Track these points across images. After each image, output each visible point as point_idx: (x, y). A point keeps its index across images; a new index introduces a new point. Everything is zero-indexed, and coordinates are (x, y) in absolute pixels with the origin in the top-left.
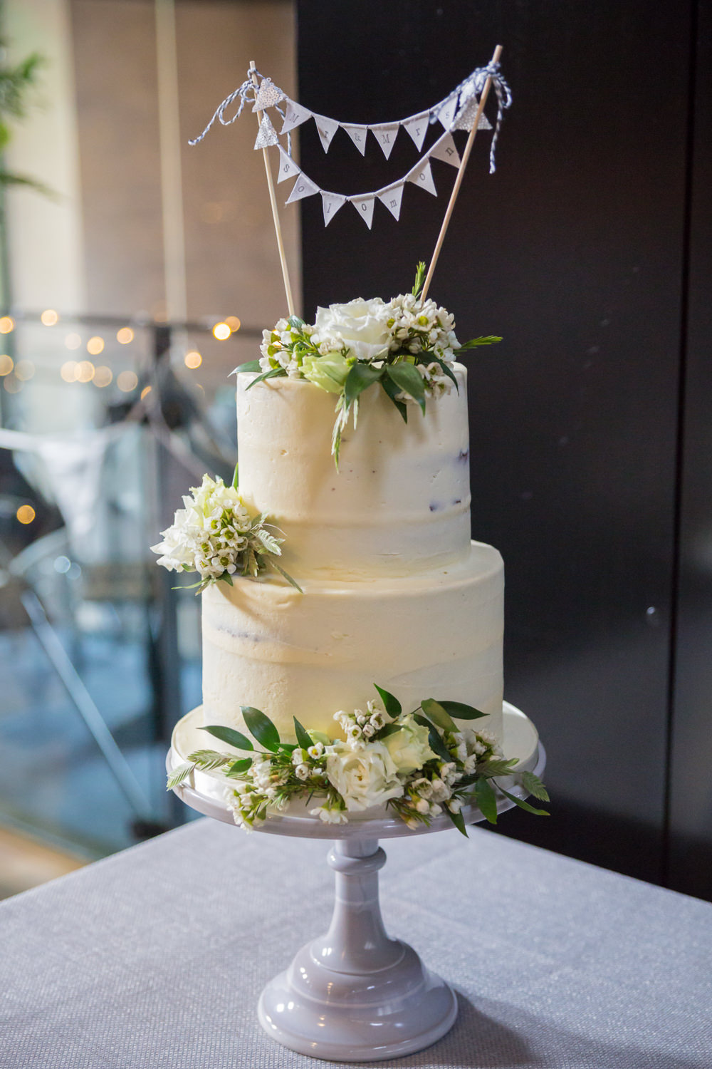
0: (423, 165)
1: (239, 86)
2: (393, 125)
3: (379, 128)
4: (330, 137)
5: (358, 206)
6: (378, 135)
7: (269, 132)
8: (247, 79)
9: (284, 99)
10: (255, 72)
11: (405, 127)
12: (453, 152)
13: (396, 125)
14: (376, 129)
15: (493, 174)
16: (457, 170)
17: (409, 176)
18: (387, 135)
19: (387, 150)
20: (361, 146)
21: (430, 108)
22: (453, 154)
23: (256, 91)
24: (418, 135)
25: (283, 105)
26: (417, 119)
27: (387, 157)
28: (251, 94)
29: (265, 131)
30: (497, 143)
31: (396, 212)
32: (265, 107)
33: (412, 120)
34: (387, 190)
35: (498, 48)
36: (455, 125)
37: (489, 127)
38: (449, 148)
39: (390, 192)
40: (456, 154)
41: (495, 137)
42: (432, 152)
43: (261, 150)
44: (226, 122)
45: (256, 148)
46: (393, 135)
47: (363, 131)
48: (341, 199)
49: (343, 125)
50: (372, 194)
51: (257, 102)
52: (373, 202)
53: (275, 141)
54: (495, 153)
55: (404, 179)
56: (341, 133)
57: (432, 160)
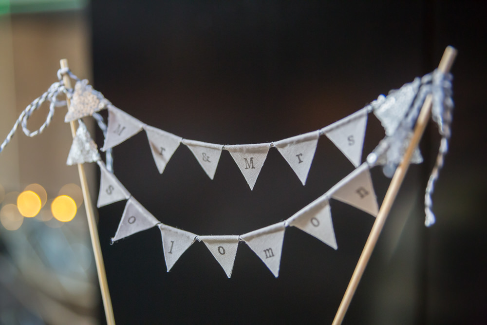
0: (319, 207)
1: (46, 88)
2: (260, 147)
3: (241, 150)
4: (168, 155)
5: (213, 249)
6: (239, 159)
7: (87, 146)
8: (57, 80)
9: (106, 106)
10: (67, 74)
11: (280, 150)
12: (367, 193)
13: (266, 147)
14: (235, 150)
16: (372, 219)
17: (294, 220)
18: (252, 158)
19: (251, 177)
20: (210, 169)
21: (320, 129)
22: (366, 197)
23: (69, 96)
24: (300, 162)
25: (104, 113)
26: (298, 142)
27: (252, 187)
28: (62, 97)
29: (82, 144)
30: (436, 184)
31: (274, 265)
32: (81, 116)
33: (291, 143)
34: (259, 235)
35: (449, 53)
38: (362, 189)
39: (265, 237)
40: (372, 197)
41: (434, 175)
43: (75, 166)
44: (31, 131)
45: (70, 162)
46: (260, 160)
47: (216, 151)
48: (188, 237)
49: (186, 142)
50: (236, 237)
51: (71, 110)
52: (236, 246)
53: (95, 157)
54: (433, 196)
55: (287, 222)
56: (183, 153)
57: (334, 203)
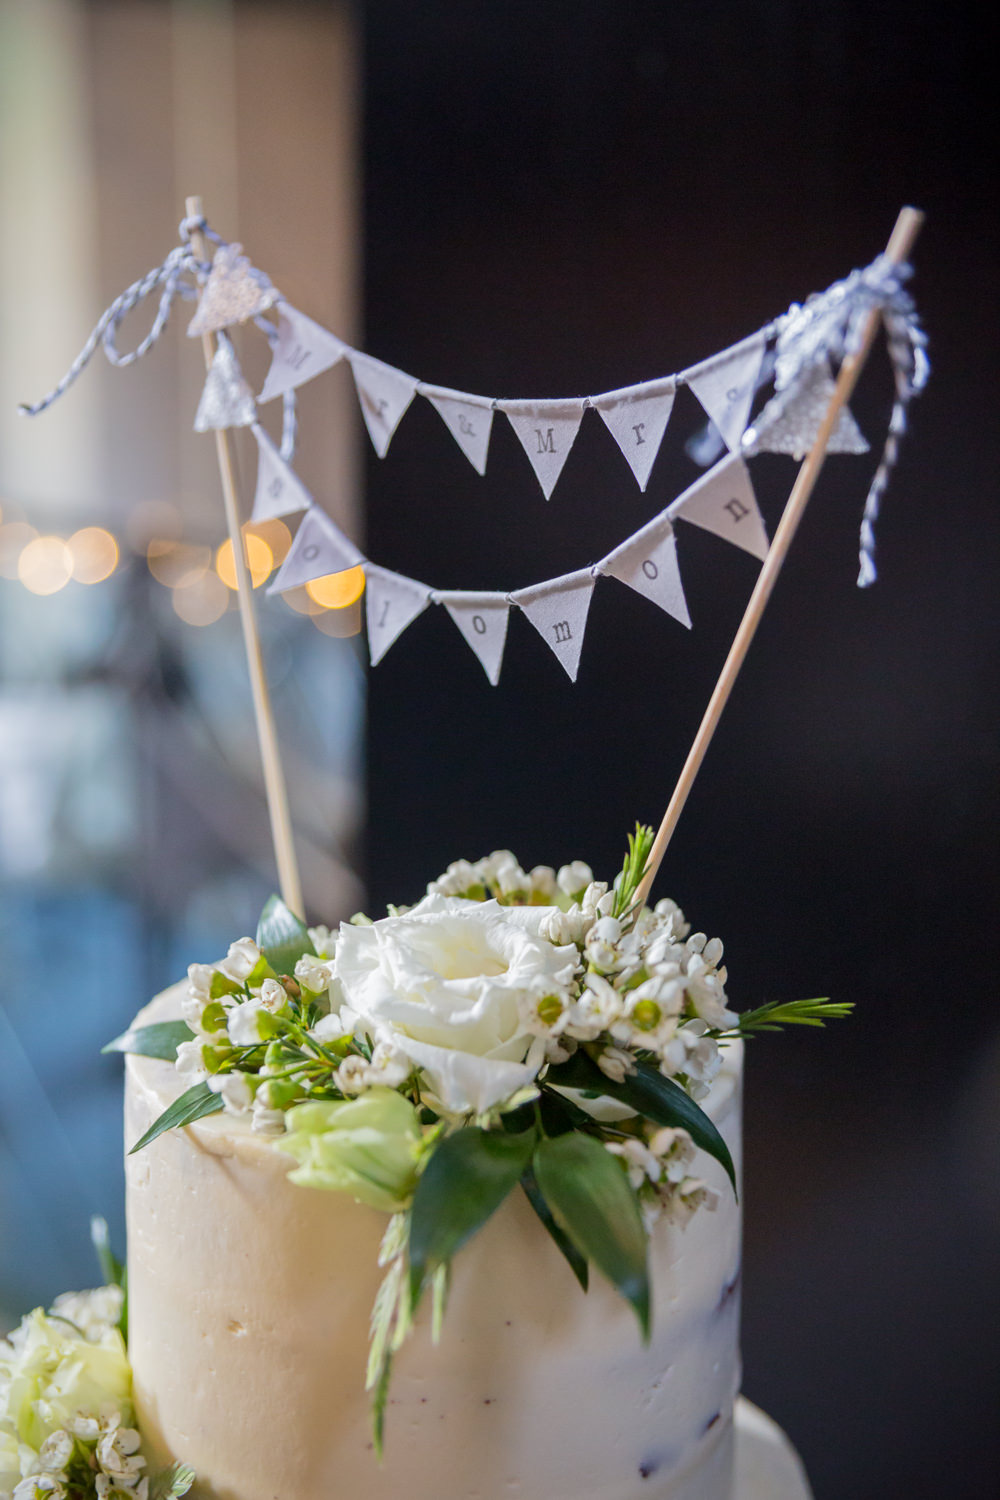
0: (655, 538)
1: (159, 262)
2: (564, 407)
3: (528, 412)
4: (393, 416)
5: (463, 621)
6: (525, 431)
7: (234, 390)
8: (175, 242)
9: (275, 303)
10: (201, 228)
11: (603, 414)
12: (746, 512)
13: (575, 406)
14: (517, 412)
15: (871, 588)
16: (758, 564)
17: (609, 563)
18: (550, 430)
19: (548, 472)
20: (476, 451)
21: (678, 371)
22: (745, 520)
23: (201, 278)
24: (640, 441)
25: (270, 319)
26: (638, 398)
27: (547, 495)
28: (188, 282)
29: (223, 386)
30: (884, 499)
31: (569, 656)
32: (221, 324)
33: (624, 399)
34: (545, 593)
35: (908, 220)
36: (759, 440)
37: (860, 447)
38: (735, 501)
39: (555, 597)
40: (756, 520)
41: (880, 480)
42: (684, 505)
43: (210, 434)
44: (121, 356)
45: (200, 425)
46: (567, 433)
47: (483, 413)
48: (416, 594)
49: (427, 389)
50: (502, 595)
51: (203, 310)
52: (502, 617)
53: (247, 417)
54: (876, 528)
55: (597, 568)
56: (420, 413)
57: (681, 527)
